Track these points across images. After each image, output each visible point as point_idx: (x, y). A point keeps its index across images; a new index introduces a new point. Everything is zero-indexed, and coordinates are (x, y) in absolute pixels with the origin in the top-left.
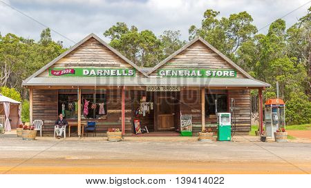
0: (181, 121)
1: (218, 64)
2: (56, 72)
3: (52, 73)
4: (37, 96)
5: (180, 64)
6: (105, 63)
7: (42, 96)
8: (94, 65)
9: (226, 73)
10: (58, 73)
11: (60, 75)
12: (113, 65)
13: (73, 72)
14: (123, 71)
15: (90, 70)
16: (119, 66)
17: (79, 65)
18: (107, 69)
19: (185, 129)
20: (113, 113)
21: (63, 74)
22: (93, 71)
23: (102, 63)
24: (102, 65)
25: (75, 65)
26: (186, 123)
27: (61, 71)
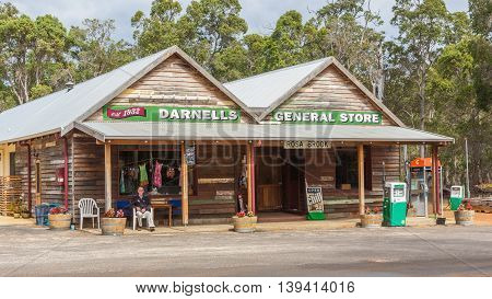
0: (308, 195)
1: (356, 103)
2: (116, 112)
3: (109, 115)
4: (84, 156)
5: (304, 102)
6: (195, 98)
7: (92, 156)
8: (177, 102)
9: (367, 118)
10: (118, 115)
11: (121, 118)
12: (206, 102)
13: (143, 113)
14: (222, 112)
15: (170, 109)
16: (215, 104)
17: (154, 101)
18: (196, 109)
19: (314, 209)
20: (207, 184)
21: (127, 116)
22: (175, 111)
23: (189, 98)
24: (190, 102)
25: (146, 101)
26: (315, 199)
27: (123, 111)
